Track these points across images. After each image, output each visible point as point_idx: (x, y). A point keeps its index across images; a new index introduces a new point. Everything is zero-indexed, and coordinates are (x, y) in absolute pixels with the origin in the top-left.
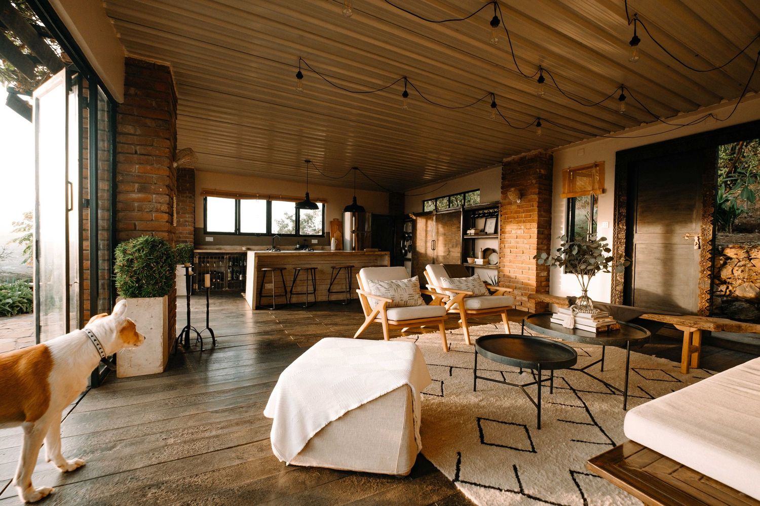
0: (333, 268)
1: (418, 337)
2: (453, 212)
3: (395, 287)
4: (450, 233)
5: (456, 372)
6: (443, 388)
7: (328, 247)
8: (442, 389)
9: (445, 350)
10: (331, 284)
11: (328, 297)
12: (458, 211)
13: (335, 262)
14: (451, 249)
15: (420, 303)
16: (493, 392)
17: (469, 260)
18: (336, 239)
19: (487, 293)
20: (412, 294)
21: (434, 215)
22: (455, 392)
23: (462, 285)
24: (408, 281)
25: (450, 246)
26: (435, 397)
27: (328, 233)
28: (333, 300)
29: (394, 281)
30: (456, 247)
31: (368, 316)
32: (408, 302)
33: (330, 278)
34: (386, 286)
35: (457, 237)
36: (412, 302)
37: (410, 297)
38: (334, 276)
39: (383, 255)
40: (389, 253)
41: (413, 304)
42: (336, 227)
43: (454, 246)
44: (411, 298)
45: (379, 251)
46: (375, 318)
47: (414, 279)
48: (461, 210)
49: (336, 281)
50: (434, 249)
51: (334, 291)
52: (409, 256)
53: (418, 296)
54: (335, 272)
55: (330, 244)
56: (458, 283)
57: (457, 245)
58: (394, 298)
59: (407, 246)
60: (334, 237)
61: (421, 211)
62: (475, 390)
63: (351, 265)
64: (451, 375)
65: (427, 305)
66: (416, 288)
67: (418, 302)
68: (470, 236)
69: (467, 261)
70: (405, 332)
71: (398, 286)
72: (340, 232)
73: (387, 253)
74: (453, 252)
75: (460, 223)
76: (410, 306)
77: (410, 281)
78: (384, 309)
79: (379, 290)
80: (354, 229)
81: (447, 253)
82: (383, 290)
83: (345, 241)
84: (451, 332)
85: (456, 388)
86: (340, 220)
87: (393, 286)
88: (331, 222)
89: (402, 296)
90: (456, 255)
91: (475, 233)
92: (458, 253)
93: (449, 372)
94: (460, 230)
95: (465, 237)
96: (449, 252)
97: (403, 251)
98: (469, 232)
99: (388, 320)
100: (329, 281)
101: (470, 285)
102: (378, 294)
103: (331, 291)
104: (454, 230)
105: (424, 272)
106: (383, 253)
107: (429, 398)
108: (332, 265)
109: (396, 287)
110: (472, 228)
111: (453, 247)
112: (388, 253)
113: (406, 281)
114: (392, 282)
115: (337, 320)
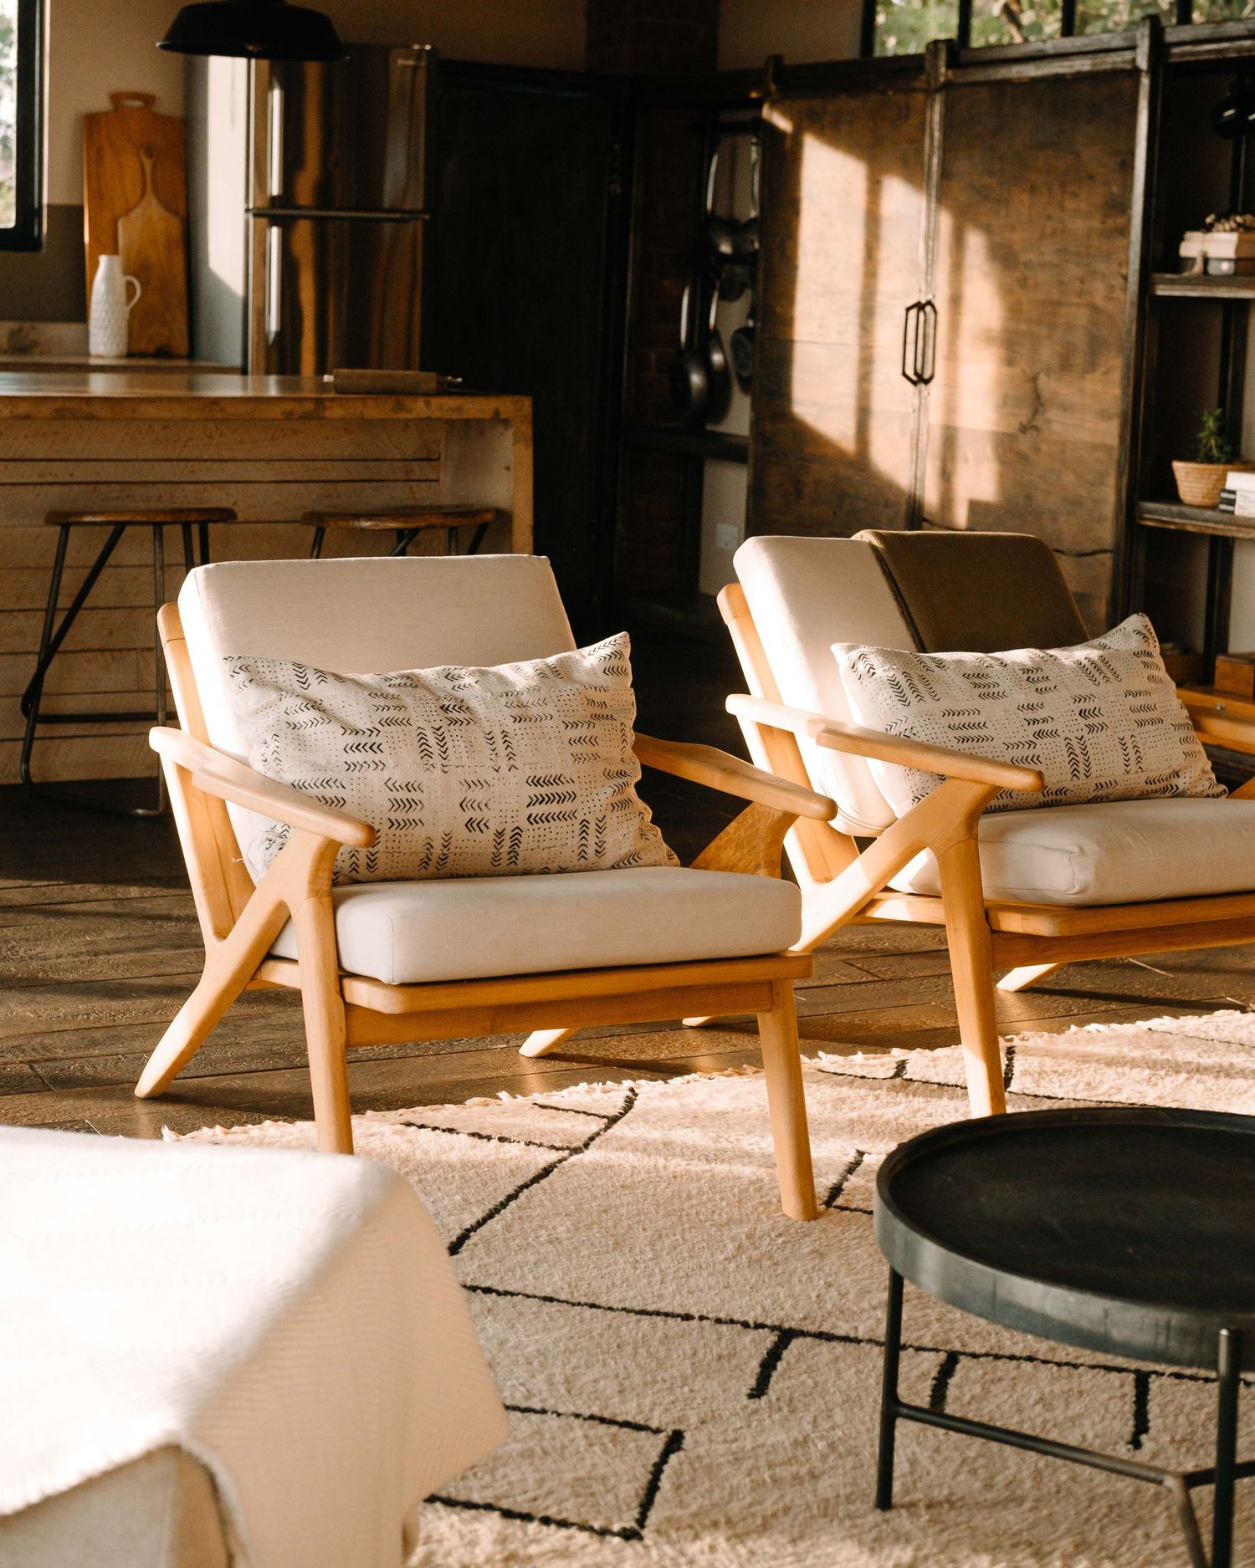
0: (64, 521)
1: (629, 1103)
2: (1080, 76)
3: (423, 717)
4: (1048, 251)
5: (810, 1371)
6: (665, 1483)
7: (64, 331)
8: (653, 1488)
9: (791, 1206)
10: (49, 649)
11: (26, 756)
12: (1114, 74)
13: (83, 472)
14: (1047, 384)
15: (625, 849)
16: (1011, 1518)
17: (1189, 478)
18: (138, 269)
19: (1198, 771)
20: (558, 780)
21: (929, 93)
22: (735, 1508)
23: (992, 711)
24: (542, 675)
25: (1048, 354)
26: (582, 1537)
27: (69, 216)
28: (66, 776)
29: (428, 673)
30: (1092, 365)
31: (222, 934)
32: (527, 841)
33: (42, 602)
34: (359, 712)
35: (1099, 287)
36: (561, 839)
37: (541, 800)
38: (71, 582)
39: (479, 422)
40: (526, 404)
41: (568, 856)
42: (128, 169)
43: (1079, 359)
44: (554, 808)
45: (444, 391)
46: (271, 956)
47: (594, 656)
48: (1143, 63)
49: (85, 631)
50: (921, 379)
51: (71, 706)
52: (739, 419)
53: (606, 793)
54: (83, 549)
55: (80, 313)
56: (961, 696)
57: (1095, 348)
58: (411, 804)
59: (727, 336)
60: (114, 251)
61: (849, 50)
62: (884, 1501)
63: (217, 498)
64: (760, 1389)
65: (686, 863)
66: (599, 730)
67: (610, 838)
68: (1206, 277)
69: (1168, 491)
70: (547, 1056)
71: (455, 711)
72: (166, 205)
73: (506, 405)
74: (1065, 408)
75: (1127, 166)
76: (545, 871)
77: (561, 672)
78: (315, 893)
79: (302, 744)
80: (275, 189)
81: (1024, 415)
82: (328, 741)
83: (205, 289)
84: (901, 1066)
85: (758, 1485)
86: (169, 105)
87: (412, 713)
88: (91, 124)
89: (478, 795)
90: (1086, 437)
91: (1237, 261)
92: (1104, 415)
93: (754, 1366)
94: (1124, 231)
95: (1162, 291)
96: (1037, 403)
97: (696, 379)
98: (1193, 246)
99: (344, 975)
100: (33, 627)
101: (1059, 709)
102: (291, 773)
103: (45, 706)
104: (1079, 225)
105: (722, 599)
106: (477, 407)
107: (533, 1549)
108: (53, 498)
109: (439, 719)
110: (1223, 216)
111: (1065, 365)
112: (517, 408)
113: (521, 674)
114: (413, 682)
115: (56, 948)
